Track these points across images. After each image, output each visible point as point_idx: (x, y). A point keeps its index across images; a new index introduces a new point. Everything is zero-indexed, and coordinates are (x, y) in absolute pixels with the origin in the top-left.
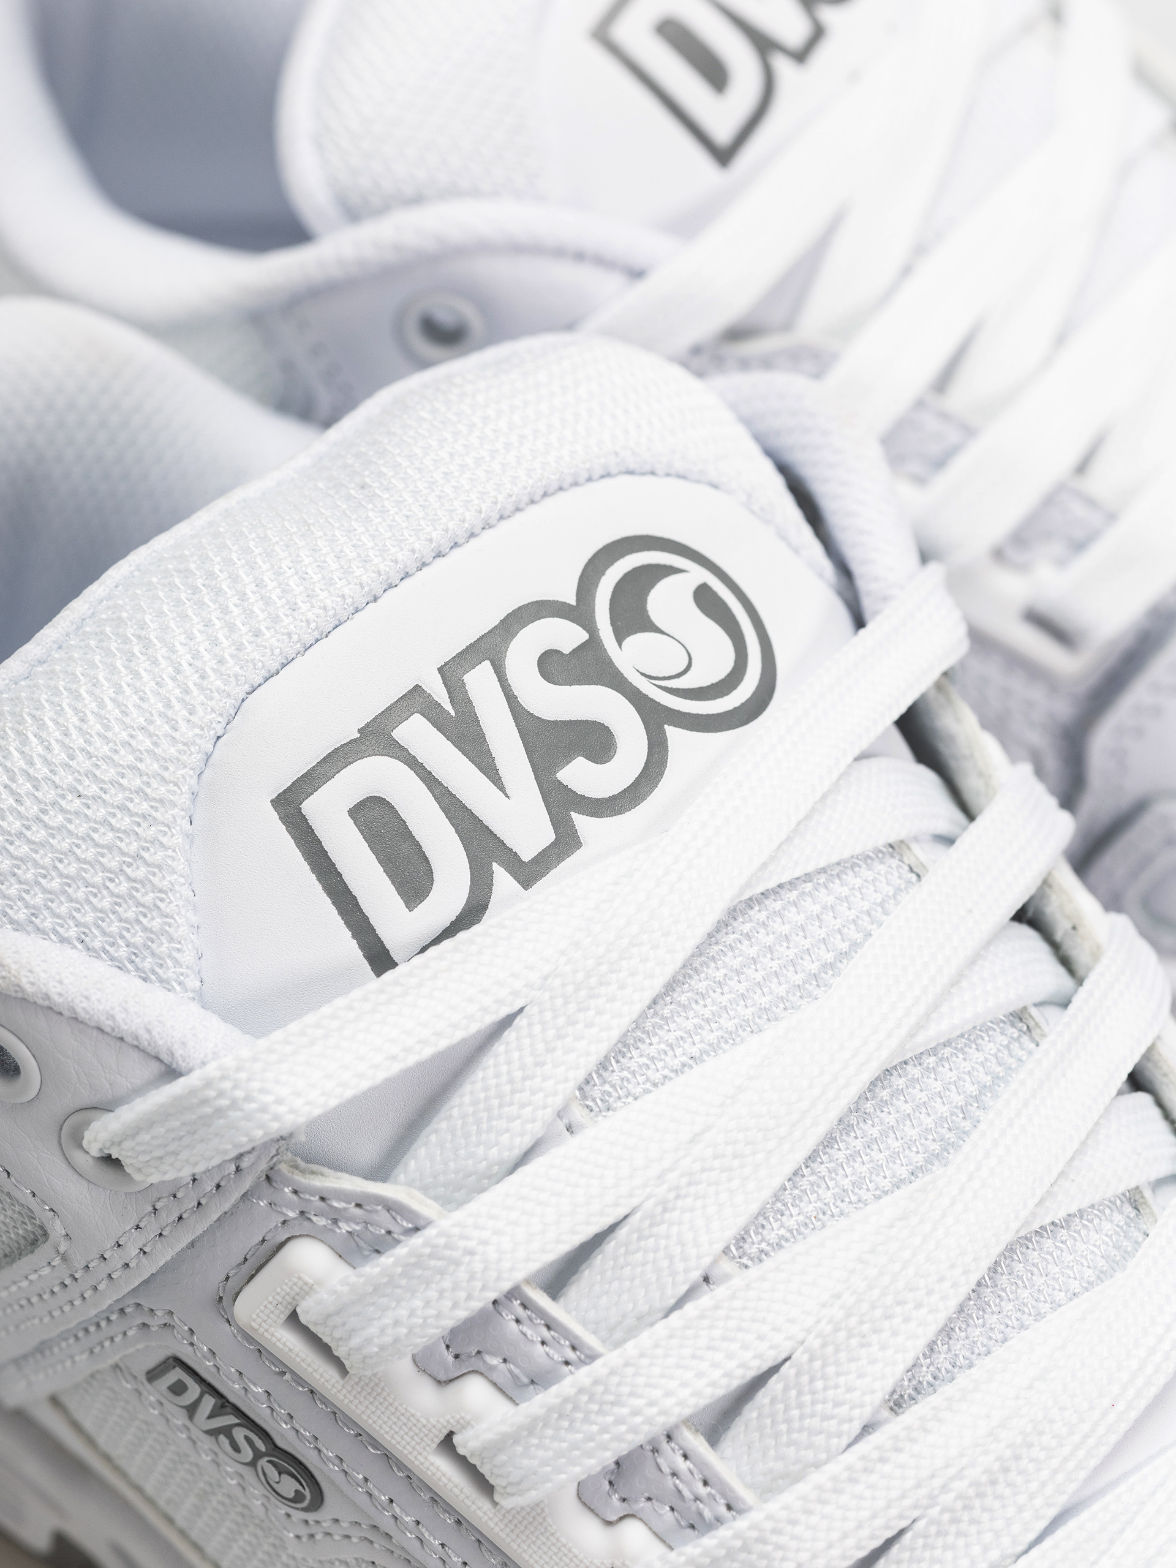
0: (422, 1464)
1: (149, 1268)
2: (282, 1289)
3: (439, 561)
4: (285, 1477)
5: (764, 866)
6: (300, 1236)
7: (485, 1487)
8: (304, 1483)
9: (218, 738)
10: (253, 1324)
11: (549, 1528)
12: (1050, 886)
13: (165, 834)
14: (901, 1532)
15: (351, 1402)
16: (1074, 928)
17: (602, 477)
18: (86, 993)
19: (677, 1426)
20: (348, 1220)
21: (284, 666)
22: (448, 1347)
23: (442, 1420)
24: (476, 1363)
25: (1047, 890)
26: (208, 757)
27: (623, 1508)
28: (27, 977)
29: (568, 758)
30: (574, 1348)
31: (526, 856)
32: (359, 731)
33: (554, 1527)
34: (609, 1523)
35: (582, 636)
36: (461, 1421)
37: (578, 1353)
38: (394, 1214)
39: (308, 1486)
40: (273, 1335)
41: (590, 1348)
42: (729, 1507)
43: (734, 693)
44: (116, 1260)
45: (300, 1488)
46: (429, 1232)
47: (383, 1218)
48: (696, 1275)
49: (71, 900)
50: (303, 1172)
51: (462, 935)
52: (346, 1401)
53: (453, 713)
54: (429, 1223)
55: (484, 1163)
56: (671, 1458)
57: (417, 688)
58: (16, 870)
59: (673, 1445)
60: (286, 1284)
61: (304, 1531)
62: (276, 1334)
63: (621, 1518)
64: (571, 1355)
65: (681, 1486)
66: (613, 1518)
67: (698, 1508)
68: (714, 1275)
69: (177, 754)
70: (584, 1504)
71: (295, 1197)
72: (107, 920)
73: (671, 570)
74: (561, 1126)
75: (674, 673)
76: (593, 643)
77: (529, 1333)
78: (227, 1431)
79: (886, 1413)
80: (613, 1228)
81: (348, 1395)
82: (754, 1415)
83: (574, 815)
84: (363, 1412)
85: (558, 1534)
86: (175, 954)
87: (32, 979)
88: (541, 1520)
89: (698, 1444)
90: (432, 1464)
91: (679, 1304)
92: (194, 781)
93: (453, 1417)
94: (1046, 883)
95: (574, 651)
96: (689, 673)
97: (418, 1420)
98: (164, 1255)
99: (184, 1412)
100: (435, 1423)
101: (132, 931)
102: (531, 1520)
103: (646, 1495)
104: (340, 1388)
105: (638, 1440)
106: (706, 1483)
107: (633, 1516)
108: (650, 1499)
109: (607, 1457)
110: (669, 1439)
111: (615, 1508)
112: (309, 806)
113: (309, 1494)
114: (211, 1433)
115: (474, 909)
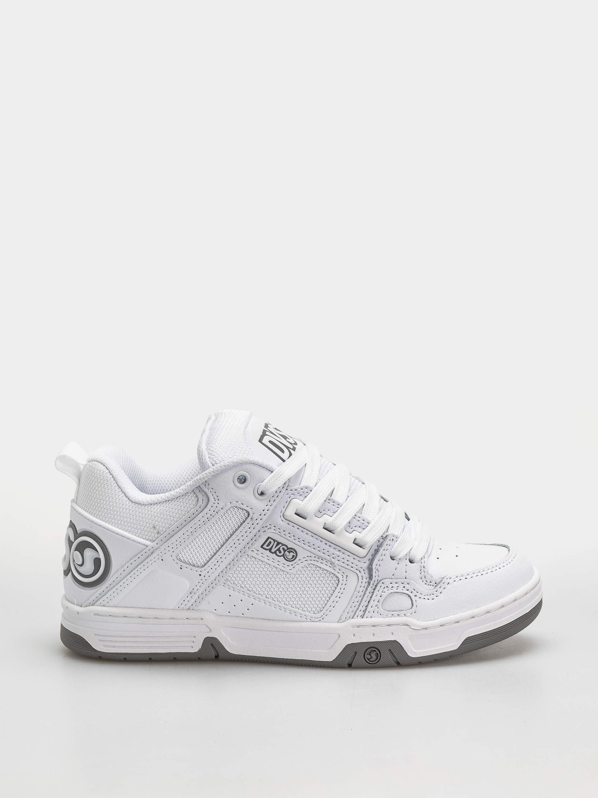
1: (269, 514)
2: (293, 507)
6: (293, 499)
7: (331, 532)
10: (288, 516)
19: (356, 513)
20: (301, 492)
22: (319, 512)
24: (324, 512)
34: (351, 533)
36: (326, 521)
38: (308, 489)
39: (295, 553)
41: (341, 504)
42: (369, 523)
44: (263, 514)
46: (313, 490)
47: (306, 490)
48: (347, 496)
52: (306, 525)
56: (357, 518)
60: (294, 505)
61: (292, 567)
62: (292, 516)
63: (352, 532)
64: (338, 506)
65: (360, 522)
67: (364, 525)
70: (346, 531)
71: (291, 491)
80: (333, 490)
81: (306, 523)
82: (364, 511)
83: (292, 445)
84: (308, 526)
88: (342, 533)
90: (321, 531)
93: (324, 521)
97: (319, 524)
98: (271, 509)
99: (269, 551)
100: (321, 523)
102: (340, 535)
104: (304, 522)
105: (352, 516)
106: (364, 521)
107: (354, 531)
108: (356, 526)
109: (348, 521)
110: (356, 515)
111: (351, 530)
112: (263, 442)
113: (295, 555)
114: (275, 552)
115: (291, 454)
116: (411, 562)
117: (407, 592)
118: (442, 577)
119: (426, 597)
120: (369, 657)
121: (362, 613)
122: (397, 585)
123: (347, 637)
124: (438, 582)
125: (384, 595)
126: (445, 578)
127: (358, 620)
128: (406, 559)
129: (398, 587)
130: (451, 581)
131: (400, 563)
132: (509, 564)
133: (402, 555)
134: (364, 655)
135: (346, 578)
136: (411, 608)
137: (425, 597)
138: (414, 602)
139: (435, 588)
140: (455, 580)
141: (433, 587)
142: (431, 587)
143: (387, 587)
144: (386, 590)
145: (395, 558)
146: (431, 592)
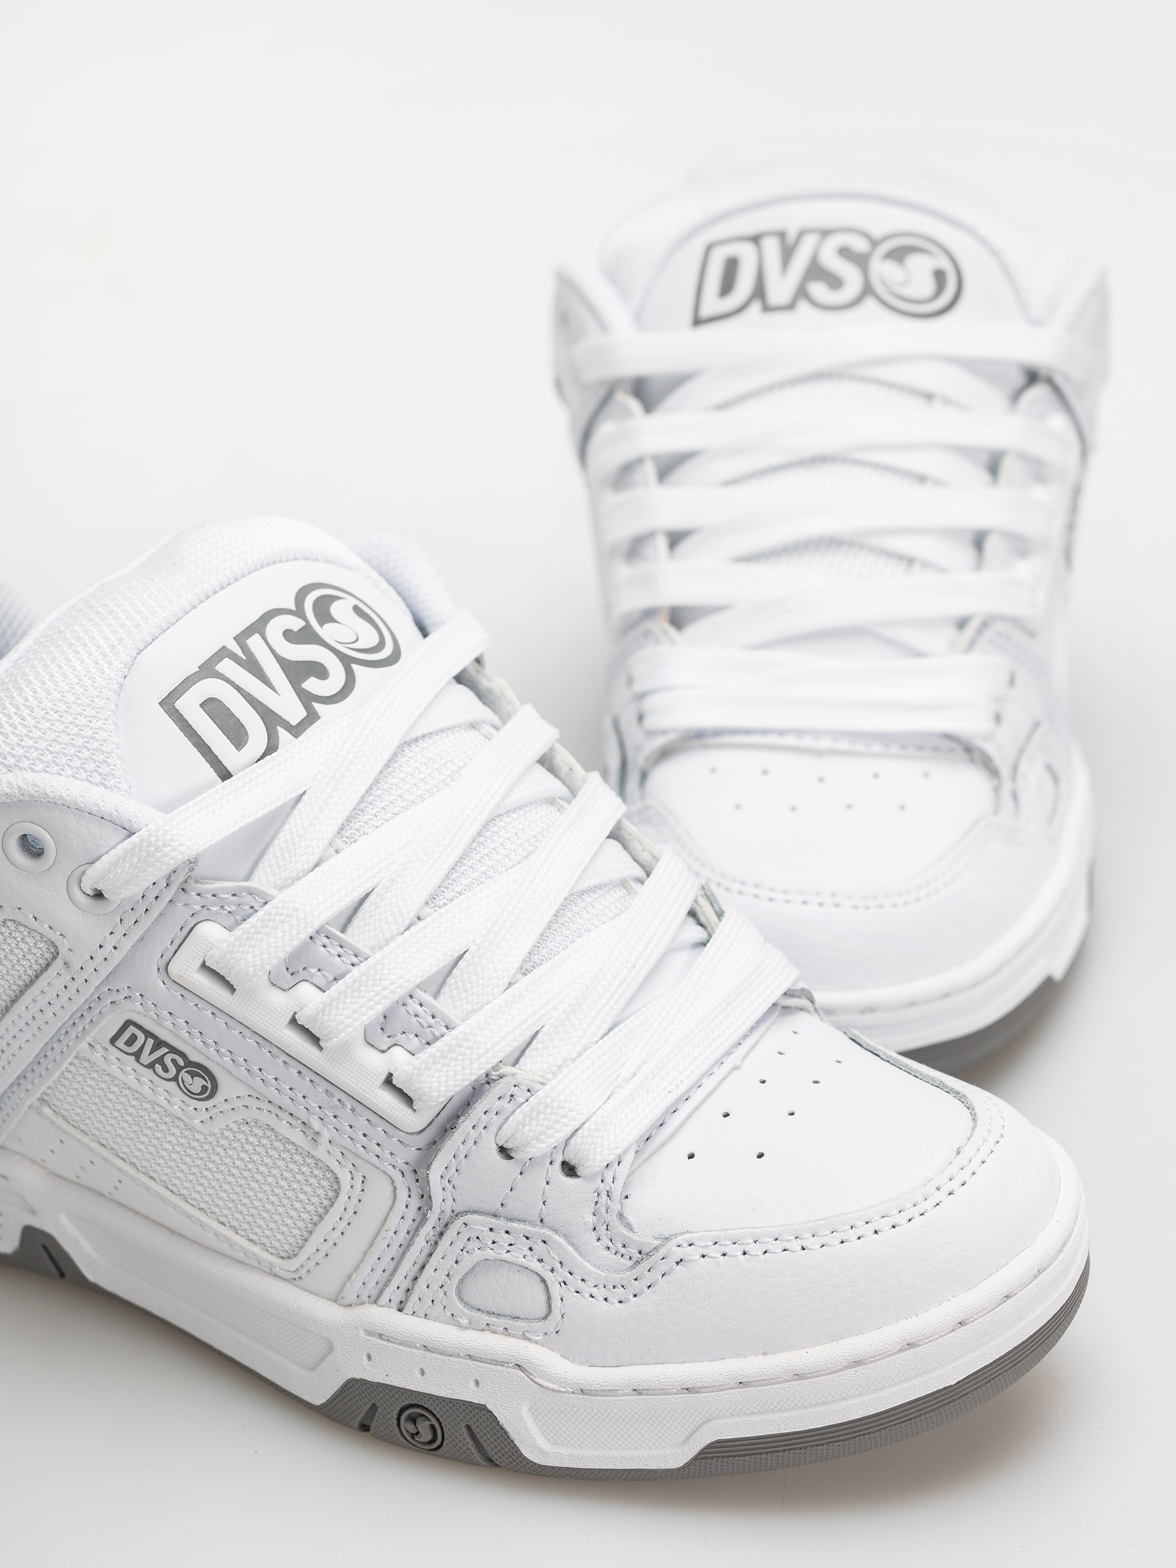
0: (279, 1035)
1: (117, 957)
2: (196, 949)
3: (223, 591)
4: (196, 1078)
5: (414, 725)
6: (202, 921)
7: (315, 1040)
8: (207, 1078)
9: (125, 677)
10: (181, 973)
11: (352, 1056)
12: (555, 751)
13: (105, 724)
14: (537, 1033)
15: (238, 1008)
16: (571, 769)
17: (293, 560)
18: (81, 794)
19: (413, 990)
20: (229, 904)
21: (153, 640)
22: (287, 969)
23: (289, 1006)
24: (303, 974)
25: (553, 752)
26: (122, 685)
27: (390, 1041)
28: (49, 789)
29: (306, 677)
30: (356, 956)
31: (294, 723)
32: (199, 667)
33: (355, 1055)
34: (383, 1052)
35: (302, 623)
36: (300, 1005)
37: (359, 958)
38: (254, 896)
39: (209, 1080)
40: (192, 978)
41: (364, 953)
42: (447, 1028)
43: (382, 652)
44: (99, 956)
45: (205, 1083)
46: (274, 902)
47: (249, 900)
48: (412, 914)
49: (58, 765)
50: (201, 884)
51: (268, 757)
52: (235, 1007)
53: (245, 658)
54: (273, 897)
55: (295, 872)
56: (414, 1006)
57: (224, 647)
58: (26, 754)
59: (414, 1000)
60: (198, 945)
61: (206, 1116)
62: (194, 976)
63: (389, 1048)
64: (355, 960)
65: (421, 1021)
66: (384, 1048)
67: (431, 1031)
68: (421, 916)
69: (106, 685)
70: (369, 1043)
71: (199, 897)
72: (79, 772)
73: (338, 598)
74: (332, 850)
75: (351, 641)
76: (308, 627)
77: (332, 951)
78: (160, 1061)
79: (520, 976)
80: (367, 895)
81: (236, 1004)
82: (453, 981)
83: (314, 704)
84: (245, 1012)
85: (357, 1059)
86: (118, 785)
87: (53, 790)
88: (347, 1053)
89: (426, 997)
90: (285, 1034)
91: (408, 928)
92: (116, 697)
93: (295, 1004)
94: (551, 749)
95: (299, 630)
96: (358, 642)
97: (276, 1010)
98: (127, 945)
99: (133, 1058)
100: (285, 1009)
101: (93, 776)
102: (342, 1054)
103: (402, 1030)
104: (231, 1000)
105: (396, 997)
106: (433, 1017)
107: (396, 1045)
108: (404, 1032)
109: (380, 1008)
110: (411, 996)
111: (385, 1042)
112: (178, 704)
113: (209, 1086)
114: (151, 1066)
115: (271, 748)
116: (570, 1170)
117: (536, 1266)
118: (666, 1234)
119: (600, 1293)
120: (411, 1428)
121: (399, 1295)
122: (509, 1239)
123: (352, 1357)
124: (644, 1251)
125: (468, 1262)
126: (675, 1241)
127: (384, 1316)
128: (551, 1163)
129: (511, 1245)
130: (693, 1253)
131: (526, 1174)
132: (918, 1220)
133: (540, 1147)
134: (398, 1420)
135: (363, 1182)
136: (545, 1318)
137: (594, 1291)
138: (556, 1303)
139: (632, 1267)
140: (705, 1252)
141: (630, 1263)
142: (622, 1260)
143: (478, 1238)
144: (473, 1245)
145: (513, 1155)
146: (616, 1278)
